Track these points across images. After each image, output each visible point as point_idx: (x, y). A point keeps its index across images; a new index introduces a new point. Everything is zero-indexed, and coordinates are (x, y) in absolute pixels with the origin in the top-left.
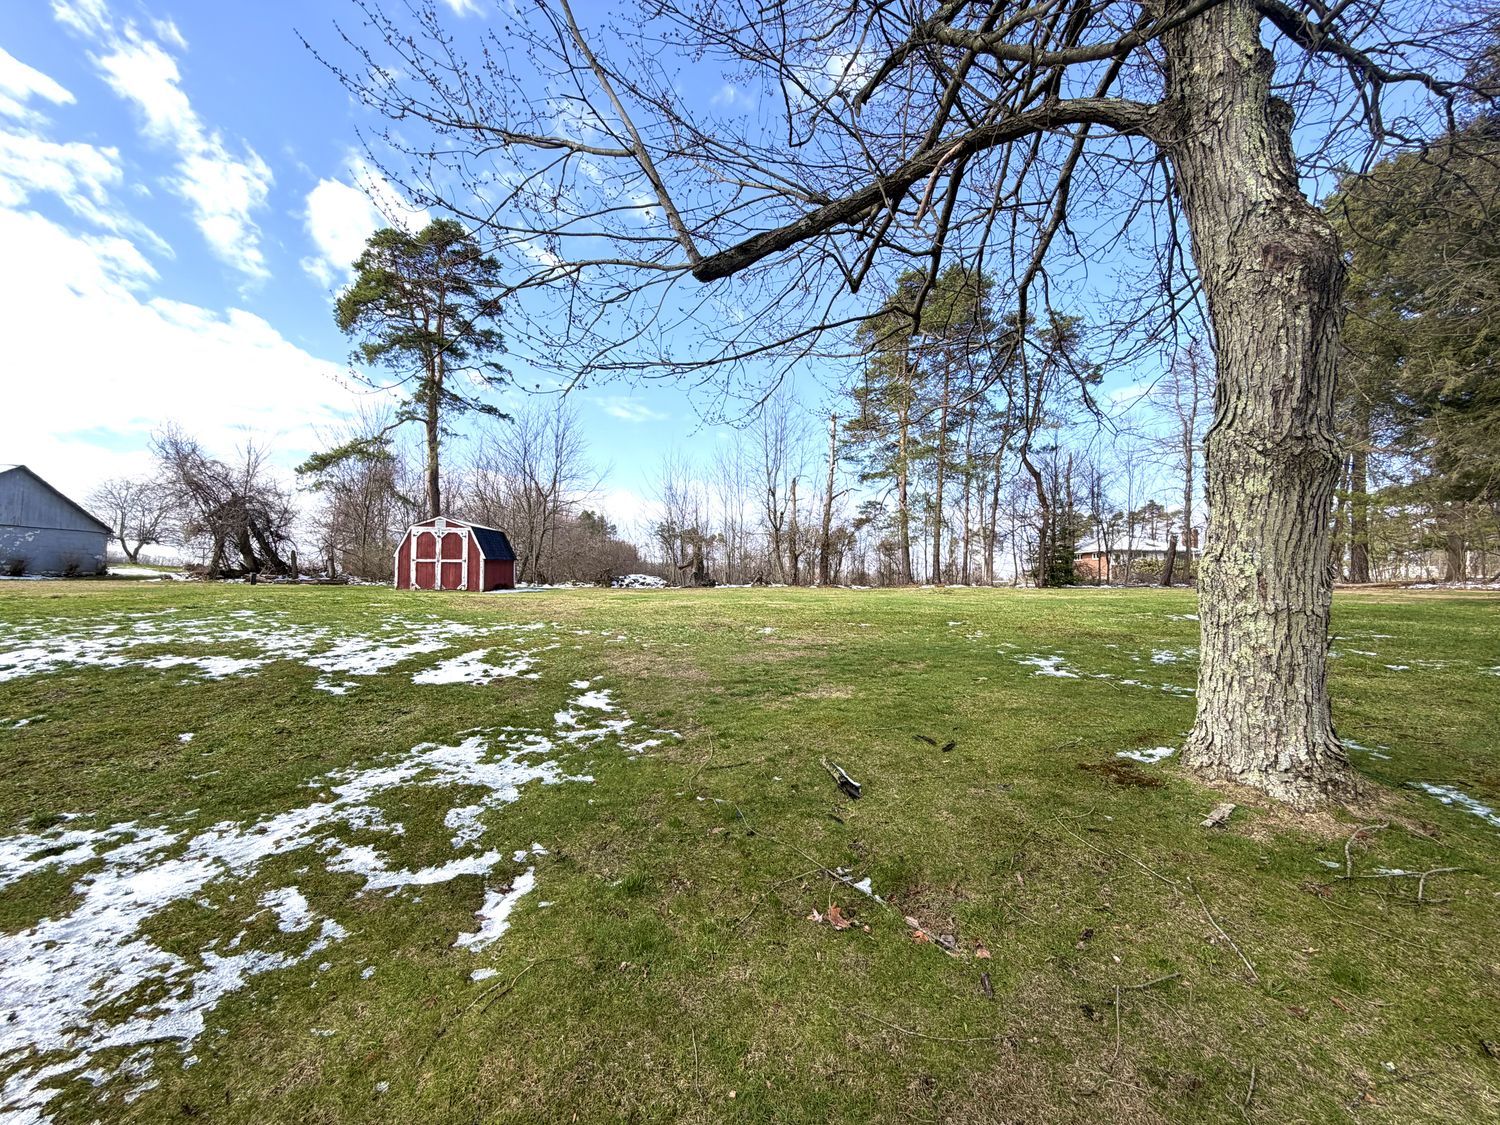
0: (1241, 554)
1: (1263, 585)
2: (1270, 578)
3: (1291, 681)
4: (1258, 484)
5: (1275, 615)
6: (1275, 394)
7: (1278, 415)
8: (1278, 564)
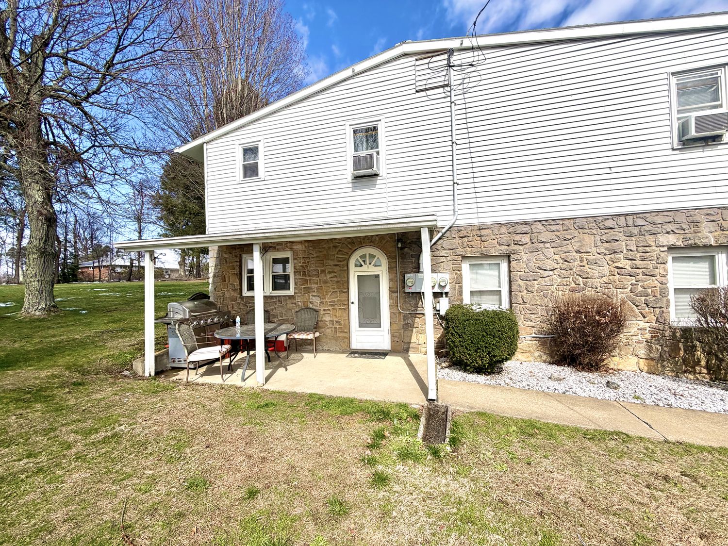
0: (31, 270)
1: (36, 275)
2: (38, 274)
3: (42, 293)
4: (35, 256)
5: (38, 281)
6: (39, 239)
7: (40, 243)
8: (40, 271)
